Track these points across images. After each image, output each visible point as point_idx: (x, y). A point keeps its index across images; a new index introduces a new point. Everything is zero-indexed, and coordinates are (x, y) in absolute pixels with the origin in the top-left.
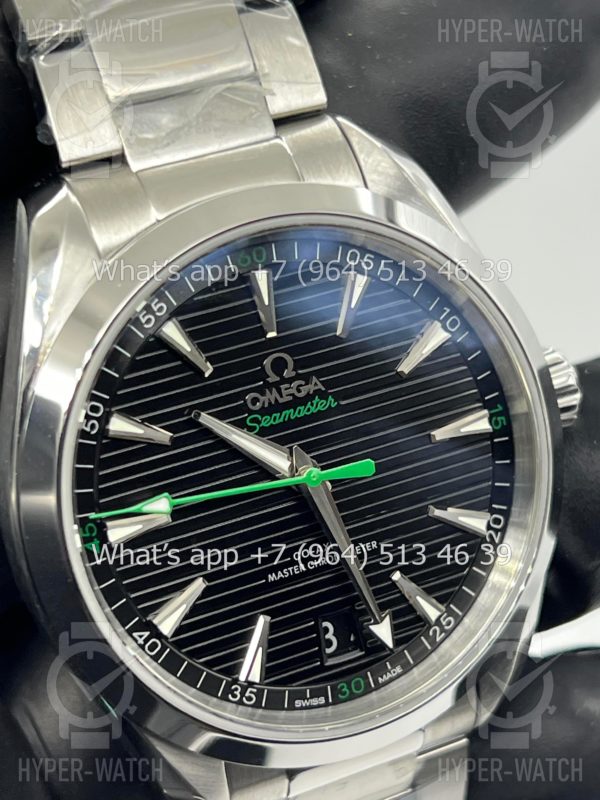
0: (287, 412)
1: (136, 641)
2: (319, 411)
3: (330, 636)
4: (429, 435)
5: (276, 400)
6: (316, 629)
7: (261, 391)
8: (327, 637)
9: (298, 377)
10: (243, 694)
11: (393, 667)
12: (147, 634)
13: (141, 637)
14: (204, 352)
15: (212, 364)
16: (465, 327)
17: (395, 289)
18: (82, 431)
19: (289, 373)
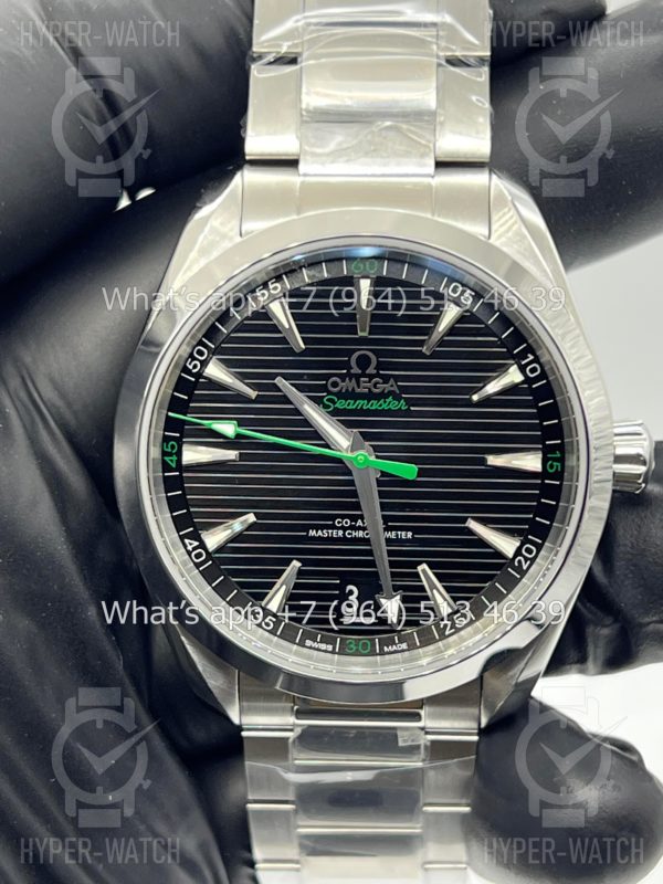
0: (362, 402)
1: (185, 546)
2: (390, 409)
4: (483, 458)
5: (353, 389)
6: (341, 587)
7: (343, 377)
9: (378, 375)
11: (401, 642)
12: (196, 543)
13: (190, 544)
14: (300, 333)
15: (305, 344)
16: (543, 375)
17: (487, 326)
18: (185, 367)
19: (371, 370)
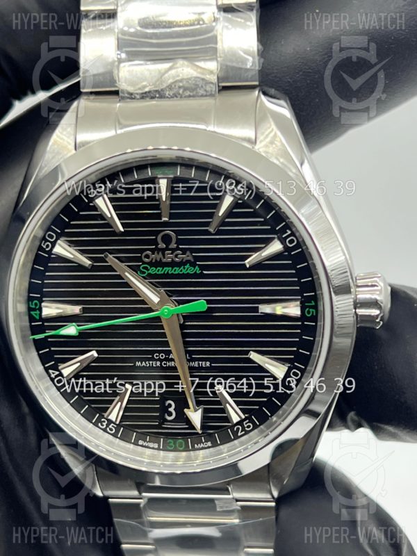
0: (167, 269)
1: (49, 375)
2: (188, 273)
3: (171, 409)
4: (258, 307)
5: (160, 259)
6: (162, 403)
7: (153, 251)
8: (170, 409)
9: (178, 249)
10: (107, 425)
11: (206, 441)
12: (57, 373)
13: (53, 373)
14: (120, 219)
15: (124, 228)
16: (298, 245)
17: (255, 210)
18: (40, 246)
19: (173, 245)
